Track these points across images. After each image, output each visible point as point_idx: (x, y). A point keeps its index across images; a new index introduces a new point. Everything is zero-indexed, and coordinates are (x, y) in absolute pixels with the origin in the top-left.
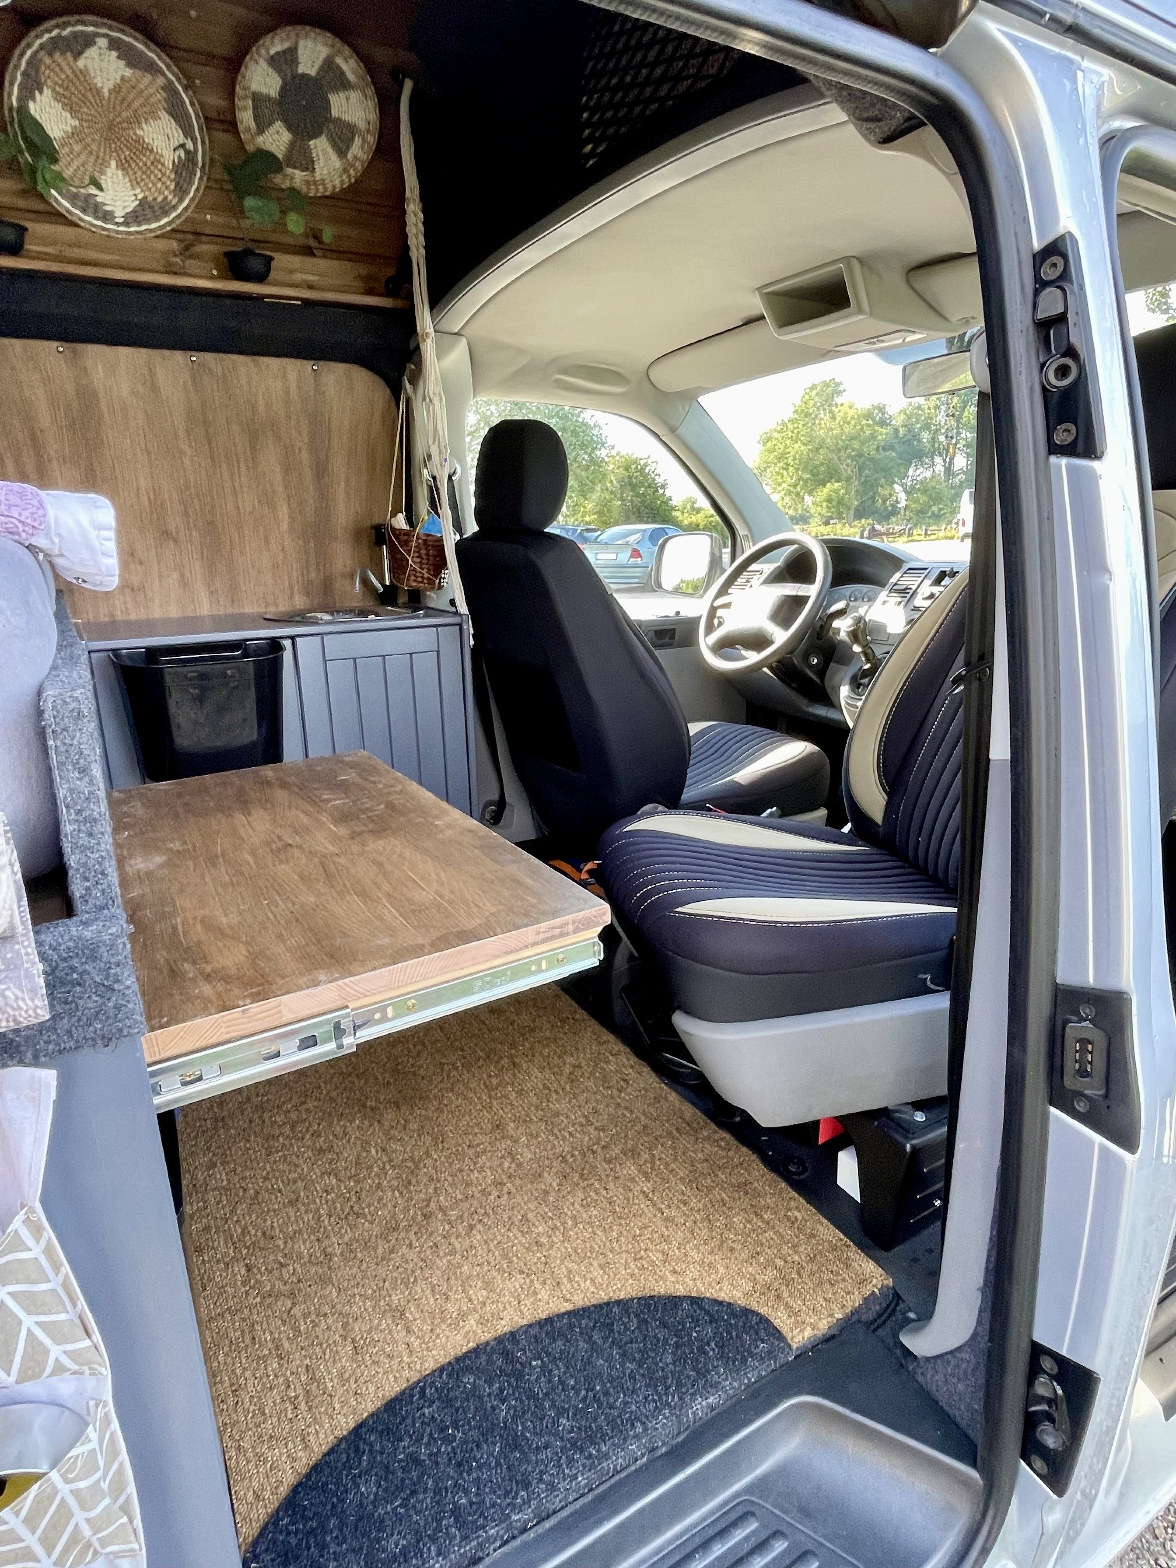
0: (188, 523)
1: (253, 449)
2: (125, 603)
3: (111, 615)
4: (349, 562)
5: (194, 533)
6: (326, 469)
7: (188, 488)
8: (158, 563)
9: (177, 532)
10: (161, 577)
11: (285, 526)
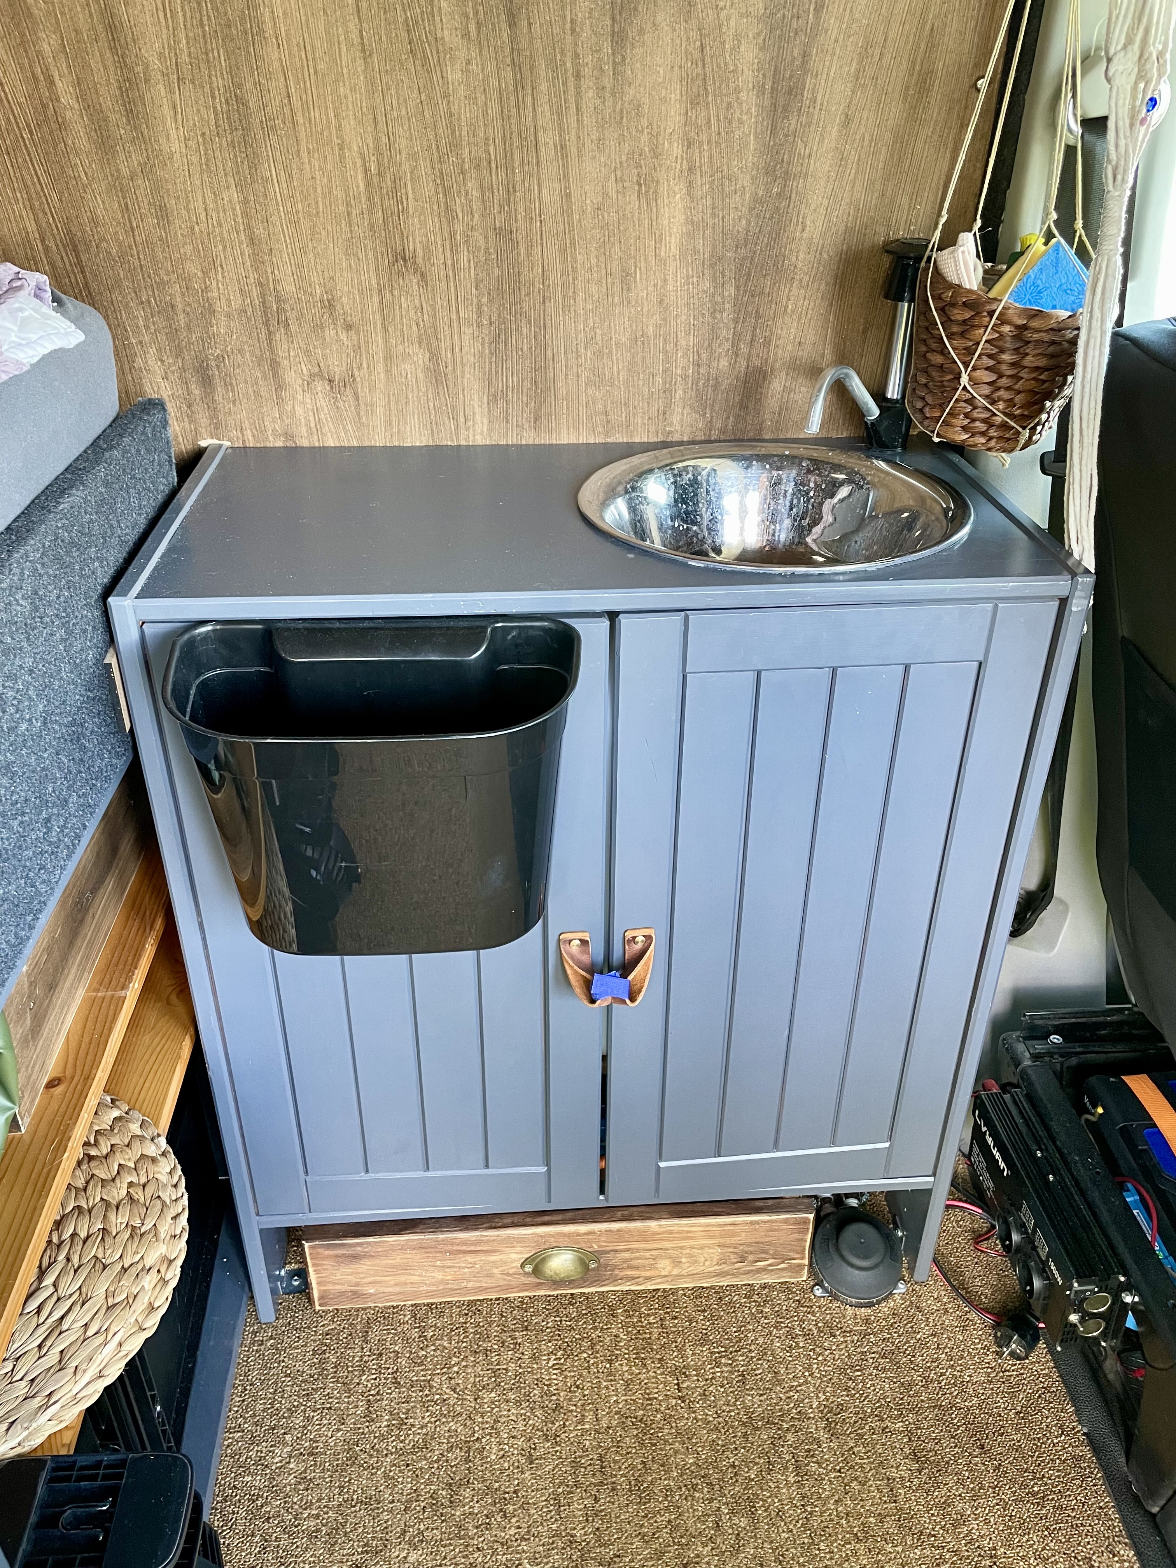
0: (452, 235)
1: (618, 38)
2: (316, 411)
3: (288, 435)
4: (811, 336)
5: (464, 256)
6: (794, 92)
7: (455, 145)
8: (385, 328)
9: (428, 257)
10: (389, 358)
11: (673, 244)
